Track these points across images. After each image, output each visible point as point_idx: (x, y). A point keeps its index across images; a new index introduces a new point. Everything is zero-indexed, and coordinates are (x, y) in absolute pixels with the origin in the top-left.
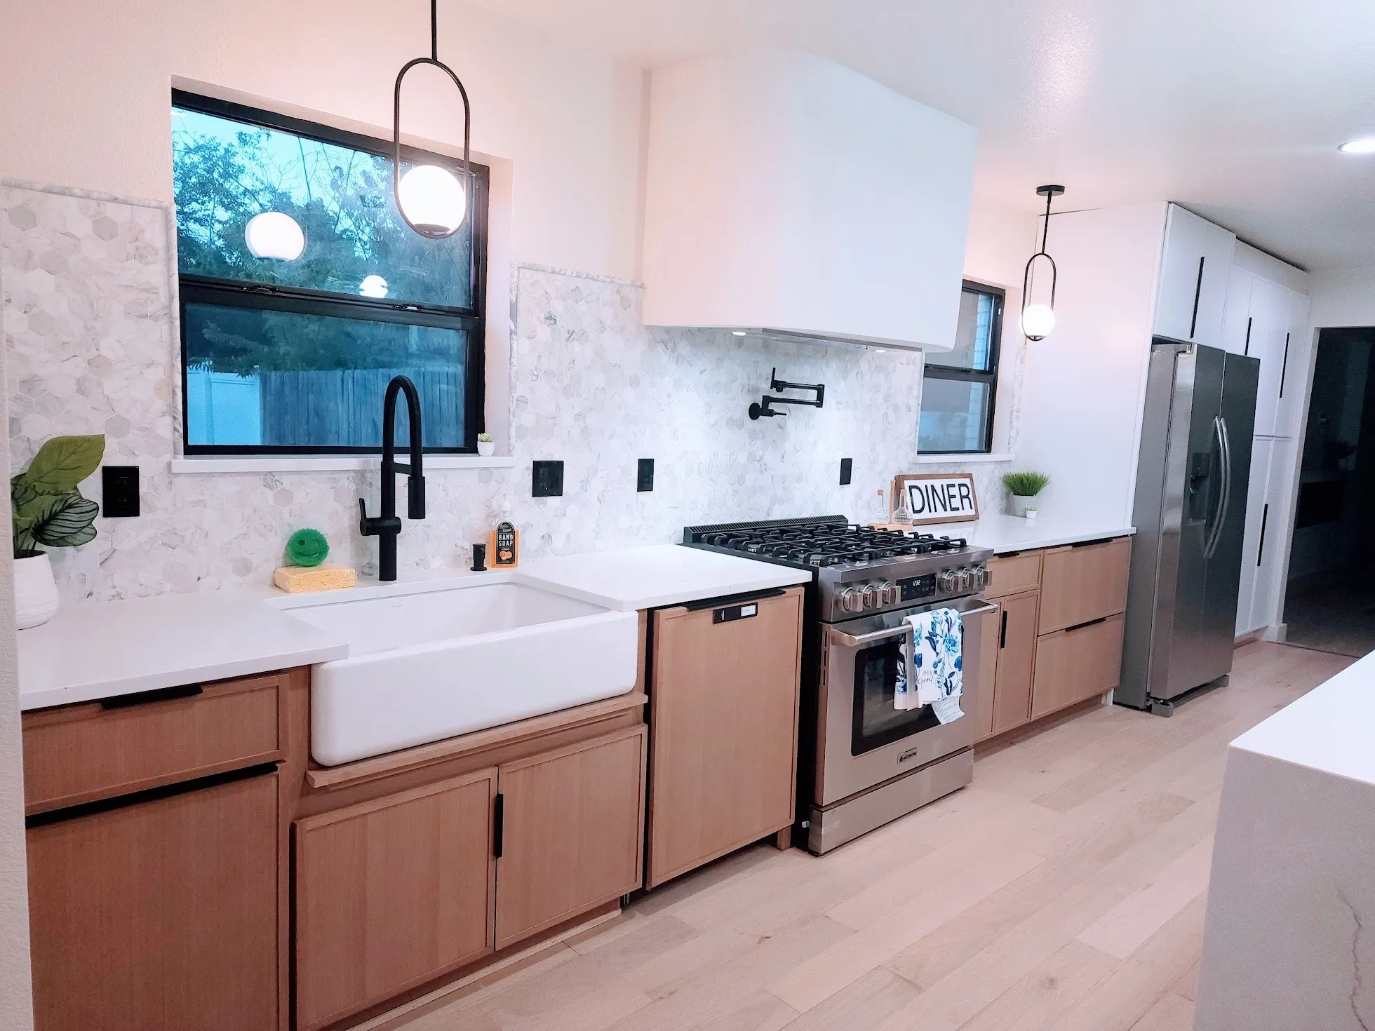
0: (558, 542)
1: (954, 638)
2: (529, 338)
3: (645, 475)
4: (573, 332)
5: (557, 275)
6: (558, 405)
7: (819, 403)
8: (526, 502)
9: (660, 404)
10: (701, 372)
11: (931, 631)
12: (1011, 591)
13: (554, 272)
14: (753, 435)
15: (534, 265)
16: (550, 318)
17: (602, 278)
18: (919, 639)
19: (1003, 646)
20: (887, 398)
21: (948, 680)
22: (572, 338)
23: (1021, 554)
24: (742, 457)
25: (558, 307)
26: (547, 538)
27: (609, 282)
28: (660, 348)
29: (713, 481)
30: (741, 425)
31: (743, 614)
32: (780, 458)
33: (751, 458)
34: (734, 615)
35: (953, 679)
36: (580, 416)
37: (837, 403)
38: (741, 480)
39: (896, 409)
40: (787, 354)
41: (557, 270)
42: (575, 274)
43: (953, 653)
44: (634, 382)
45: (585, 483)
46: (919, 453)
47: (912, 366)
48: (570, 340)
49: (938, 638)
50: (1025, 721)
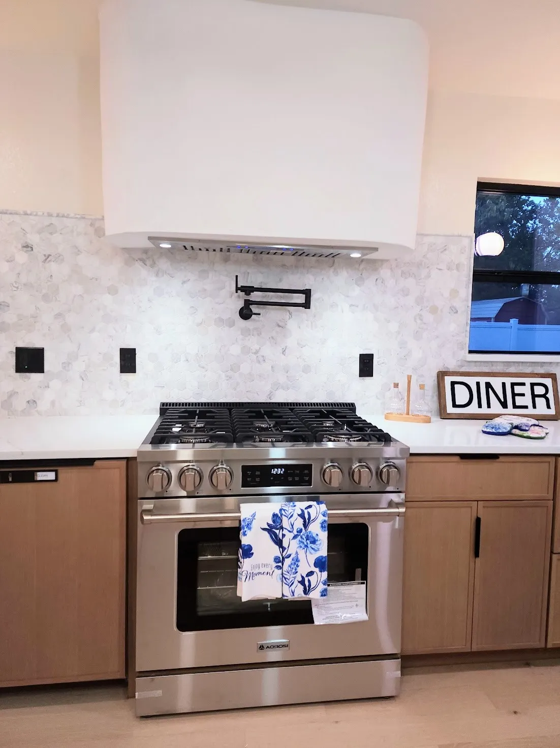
0: (43, 405)
1: (314, 535)
2: (8, 261)
3: (128, 360)
4: (50, 255)
5: (30, 216)
6: (37, 308)
7: (307, 305)
8: (10, 376)
9: (140, 307)
10: (184, 282)
11: (271, 522)
12: (492, 496)
13: (26, 214)
14: (246, 332)
15: (8, 210)
16: (27, 246)
17: (72, 215)
18: (246, 529)
19: (477, 554)
20: (419, 300)
21: (306, 579)
22: (49, 259)
23: (501, 459)
24: (235, 350)
25: (33, 239)
26: (32, 403)
27: (80, 218)
28: (138, 265)
29: (203, 368)
30: (231, 324)
31: (39, 479)
32: (281, 352)
33: (246, 350)
34: (30, 478)
35: (313, 579)
36: (59, 316)
37: (351, 305)
38: (235, 368)
39: (434, 310)
40: (283, 266)
41: (29, 212)
42: (46, 214)
43: (312, 551)
44: (113, 290)
45: (66, 365)
46: (470, 352)
47: (455, 271)
48: (47, 261)
49: (285, 532)
50: (538, 644)
